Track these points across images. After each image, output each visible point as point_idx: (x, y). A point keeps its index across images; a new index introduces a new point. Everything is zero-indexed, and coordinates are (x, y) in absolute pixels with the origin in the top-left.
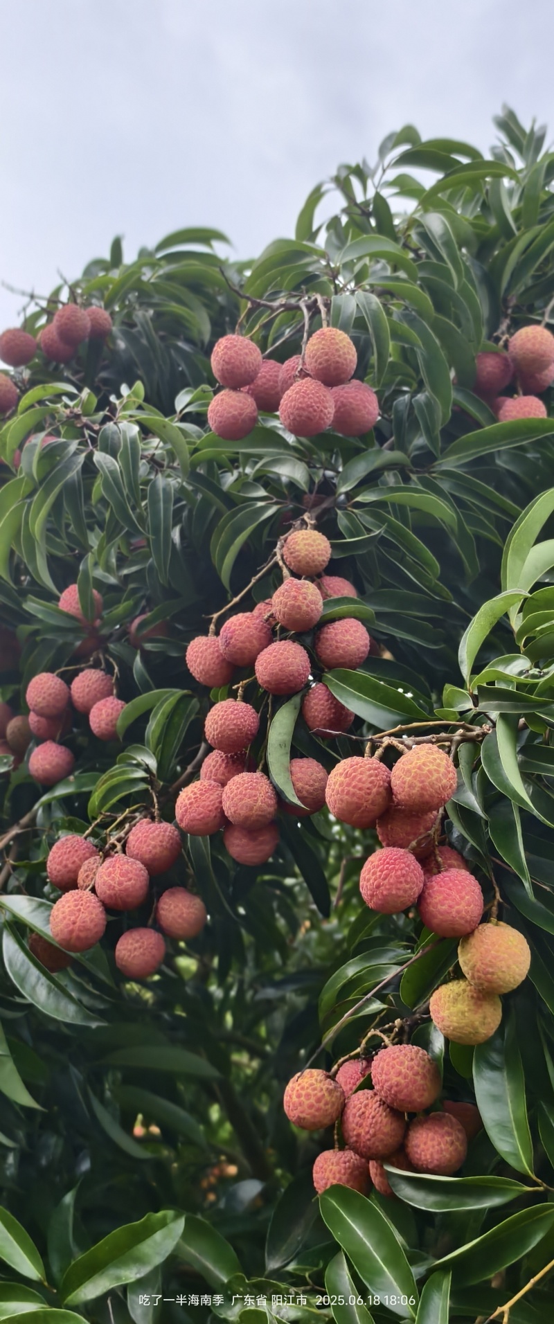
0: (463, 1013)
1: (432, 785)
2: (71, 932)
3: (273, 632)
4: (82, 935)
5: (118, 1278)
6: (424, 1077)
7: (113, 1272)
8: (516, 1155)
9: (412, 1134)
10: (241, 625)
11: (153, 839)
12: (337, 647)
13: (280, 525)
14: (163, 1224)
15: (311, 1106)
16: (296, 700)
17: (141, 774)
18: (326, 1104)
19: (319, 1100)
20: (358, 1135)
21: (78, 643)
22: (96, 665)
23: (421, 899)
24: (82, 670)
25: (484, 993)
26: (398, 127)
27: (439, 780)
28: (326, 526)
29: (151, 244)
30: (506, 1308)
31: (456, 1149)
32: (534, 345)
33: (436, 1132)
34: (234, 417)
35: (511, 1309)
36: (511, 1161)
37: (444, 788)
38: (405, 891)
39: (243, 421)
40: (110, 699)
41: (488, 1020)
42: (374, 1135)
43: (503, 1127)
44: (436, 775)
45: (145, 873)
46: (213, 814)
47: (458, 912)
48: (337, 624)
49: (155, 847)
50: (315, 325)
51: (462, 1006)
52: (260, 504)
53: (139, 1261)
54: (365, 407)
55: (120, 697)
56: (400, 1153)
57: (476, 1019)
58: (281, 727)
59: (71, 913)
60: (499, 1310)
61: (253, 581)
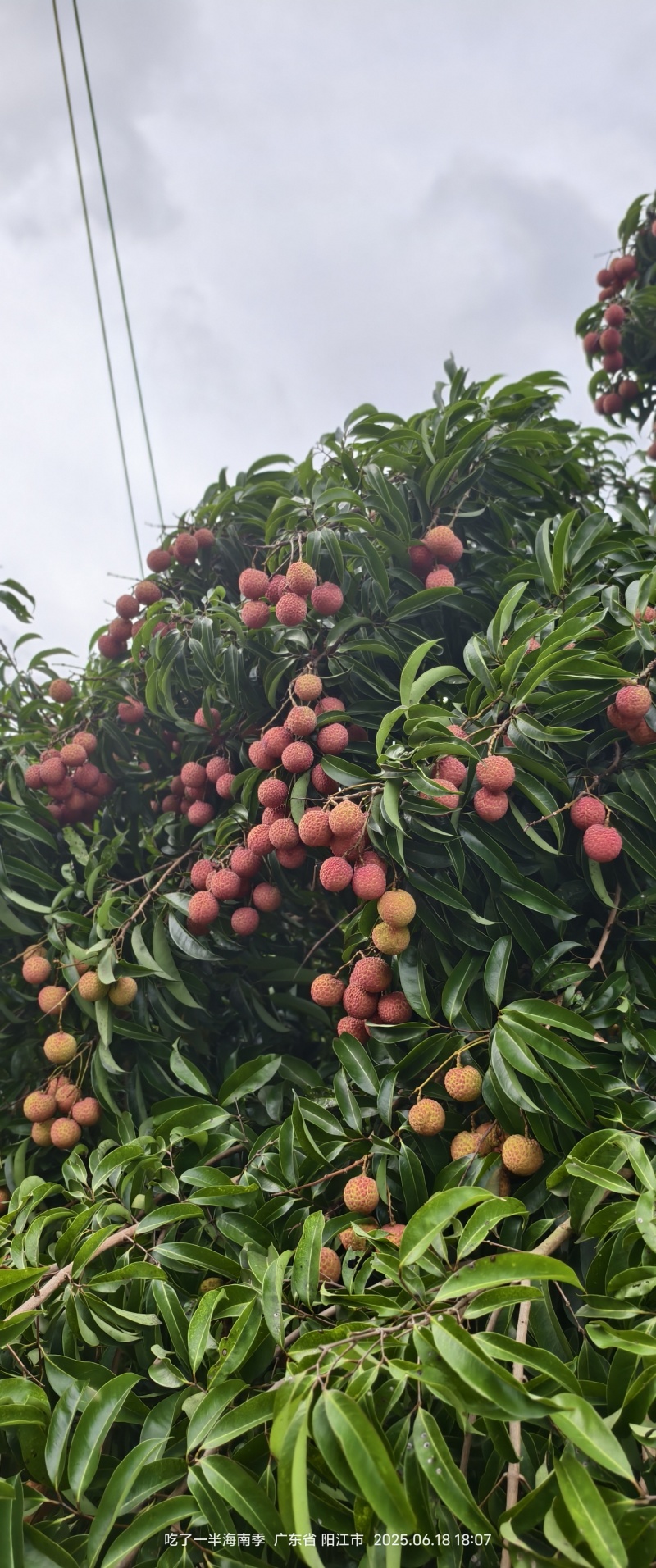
0: (386, 939)
1: (347, 823)
2: (199, 915)
3: (291, 738)
4: (204, 916)
5: (247, 1090)
6: (379, 973)
7: (244, 1087)
8: (422, 1010)
9: (380, 1004)
10: (272, 735)
11: (243, 859)
12: (327, 743)
13: (298, 668)
14: (269, 1061)
15: (323, 993)
16: (307, 775)
17: (240, 821)
18: (332, 991)
19: (327, 990)
20: (350, 1007)
21: (210, 741)
22: (220, 755)
23: (351, 883)
24: (211, 758)
25: (396, 928)
26: (356, 406)
27: (350, 820)
28: (323, 671)
29: (246, 469)
30: (420, 1088)
31: (403, 1010)
32: (438, 540)
33: (391, 1002)
34: (254, 617)
35: (422, 1088)
36: (420, 1013)
37: (354, 824)
38: (341, 879)
39: (260, 619)
40: (226, 775)
41: (403, 940)
42: (358, 1006)
43: (417, 997)
44: (348, 818)
45: (238, 879)
46: (266, 844)
47: (369, 887)
48: (327, 729)
49: (244, 863)
50: (296, 560)
51: (385, 935)
52: (286, 658)
53: (257, 1080)
54: (333, 599)
55: (233, 773)
56: (374, 1015)
57: (393, 941)
58: (299, 789)
59: (198, 904)
60: (417, 1089)
61: (283, 706)
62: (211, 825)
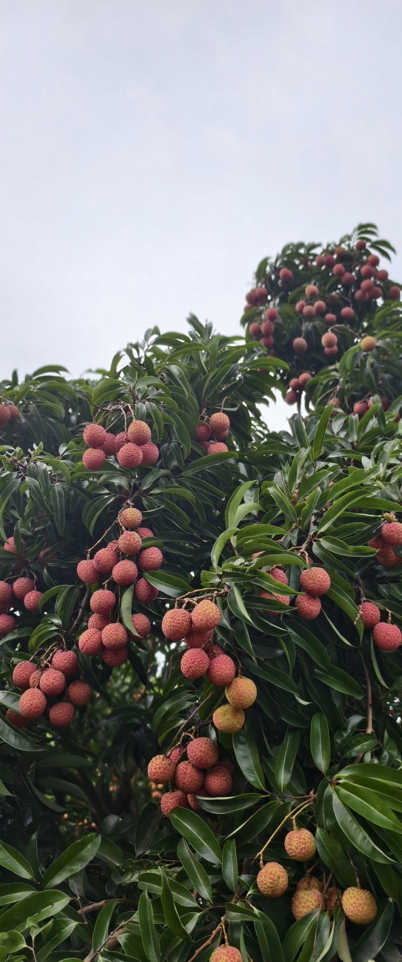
0: (229, 719)
1: (211, 618)
2: (31, 709)
3: (119, 556)
4: (36, 710)
5: (72, 870)
6: (212, 751)
7: (68, 868)
8: (257, 782)
9: (207, 779)
10: (104, 554)
11: (65, 660)
12: (149, 561)
13: (118, 506)
14: (91, 840)
15: (161, 773)
16: (132, 587)
17: (54, 628)
18: (168, 770)
19: (165, 769)
20: (184, 783)
21: (14, 565)
22: (24, 576)
23: (209, 671)
24: (17, 578)
25: (238, 709)
26: (152, 327)
27: (213, 616)
28: (138, 505)
29: (31, 373)
30: (261, 853)
31: (227, 783)
32: (220, 421)
33: (218, 776)
34: (96, 460)
35: (263, 852)
36: (255, 785)
37: (216, 619)
38: (202, 668)
39: (100, 462)
40: (34, 591)
41: (239, 721)
42: (192, 781)
43: (249, 770)
44: (212, 614)
45: (63, 677)
46: (97, 645)
47: (226, 674)
48: (148, 550)
49: (66, 663)
50: (130, 419)
51: (228, 716)
52: (106, 496)
53: (82, 860)
54: (153, 453)
55: (38, 590)
56: (203, 789)
57: (235, 721)
58: (127, 600)
59: (30, 700)
60: (258, 854)
61: (106, 532)
62: (14, 633)
